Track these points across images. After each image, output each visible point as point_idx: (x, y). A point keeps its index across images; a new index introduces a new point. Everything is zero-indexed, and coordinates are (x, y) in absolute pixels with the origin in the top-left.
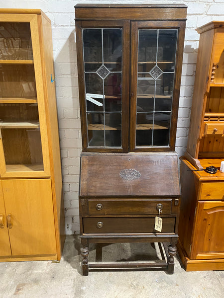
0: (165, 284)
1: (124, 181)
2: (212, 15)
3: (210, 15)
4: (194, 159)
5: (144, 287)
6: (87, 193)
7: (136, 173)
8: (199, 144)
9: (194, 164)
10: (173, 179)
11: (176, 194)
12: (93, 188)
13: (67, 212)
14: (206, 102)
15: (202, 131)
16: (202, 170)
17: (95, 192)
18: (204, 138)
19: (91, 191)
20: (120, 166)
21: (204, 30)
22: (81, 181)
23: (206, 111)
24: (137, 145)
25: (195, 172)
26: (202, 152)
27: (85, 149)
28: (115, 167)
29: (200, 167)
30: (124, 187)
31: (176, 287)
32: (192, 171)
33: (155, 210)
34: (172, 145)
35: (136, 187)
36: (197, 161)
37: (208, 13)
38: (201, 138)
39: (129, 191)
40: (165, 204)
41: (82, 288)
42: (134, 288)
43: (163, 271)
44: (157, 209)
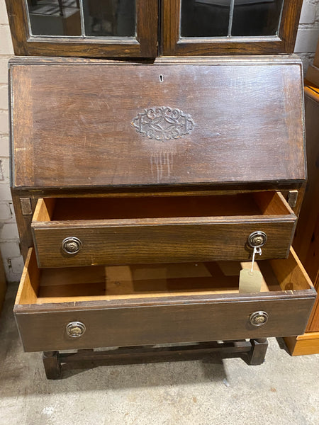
0: (246, 389)
1: (145, 142)
5: (195, 400)
6: (35, 179)
7: (180, 117)
10: (287, 134)
11: (294, 178)
12: (53, 165)
17: (61, 177)
19: (47, 173)
20: (131, 97)
22: (14, 143)
24: (183, 35)
27: (21, 47)
28: (118, 101)
30: (146, 162)
31: (272, 394)
33: (241, 249)
34: (288, 31)
35: (181, 159)
39: (160, 170)
40: (274, 231)
41: (44, 412)
42: (173, 403)
43: (239, 359)
44: (249, 246)
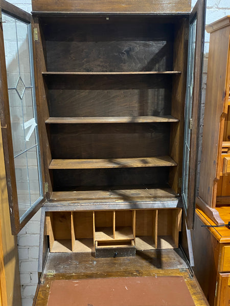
2: (225, 9)
3: (223, 8)
4: (211, 209)
8: (216, 186)
9: (210, 215)
13: (25, 290)
14: (223, 126)
15: (220, 168)
16: (222, 225)
18: (222, 177)
21: (215, 27)
23: (225, 140)
25: (213, 229)
26: (221, 196)
29: (220, 221)
32: (209, 227)
36: (215, 211)
37: (220, 6)
38: (218, 178)
